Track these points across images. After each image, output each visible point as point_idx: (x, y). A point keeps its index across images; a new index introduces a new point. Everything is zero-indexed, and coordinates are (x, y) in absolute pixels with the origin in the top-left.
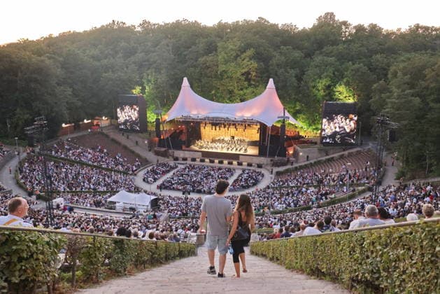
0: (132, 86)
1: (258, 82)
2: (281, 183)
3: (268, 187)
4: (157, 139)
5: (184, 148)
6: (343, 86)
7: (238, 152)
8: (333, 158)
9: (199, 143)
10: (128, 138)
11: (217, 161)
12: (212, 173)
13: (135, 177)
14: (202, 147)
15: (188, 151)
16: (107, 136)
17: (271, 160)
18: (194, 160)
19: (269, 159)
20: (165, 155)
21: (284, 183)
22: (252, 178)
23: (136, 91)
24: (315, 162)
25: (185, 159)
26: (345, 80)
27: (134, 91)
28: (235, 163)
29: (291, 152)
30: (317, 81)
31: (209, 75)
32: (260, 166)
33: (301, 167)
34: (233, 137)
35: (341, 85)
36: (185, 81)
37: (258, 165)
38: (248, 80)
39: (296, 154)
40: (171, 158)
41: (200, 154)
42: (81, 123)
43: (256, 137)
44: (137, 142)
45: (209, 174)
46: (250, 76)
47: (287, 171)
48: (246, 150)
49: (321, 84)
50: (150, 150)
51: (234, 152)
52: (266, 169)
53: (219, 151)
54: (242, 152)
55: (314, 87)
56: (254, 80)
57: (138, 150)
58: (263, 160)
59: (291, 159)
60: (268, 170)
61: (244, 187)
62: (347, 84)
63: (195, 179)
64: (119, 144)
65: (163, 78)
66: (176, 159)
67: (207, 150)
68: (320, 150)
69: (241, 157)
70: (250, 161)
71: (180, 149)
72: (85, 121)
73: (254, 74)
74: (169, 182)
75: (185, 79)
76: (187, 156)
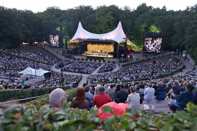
0: (56, 27)
1: (113, 26)
2: (125, 69)
3: (118, 71)
4: (66, 50)
5: (79, 54)
6: (154, 26)
7: (103, 56)
8: (150, 58)
9: (86, 52)
10: (54, 50)
11: (93, 60)
12: (90, 64)
13: (52, 66)
14: (87, 54)
15: (80, 56)
16: (44, 49)
17: (119, 60)
18: (83, 59)
19: (118, 60)
20: (69, 57)
21: (126, 69)
22: (110, 67)
23: (58, 29)
24: (141, 61)
25: (79, 59)
26: (155, 23)
27: (57, 29)
28: (102, 61)
29: (129, 57)
30: (141, 24)
31: (91, 23)
32: (114, 63)
33: (134, 63)
34: (102, 51)
35: (153, 25)
36: (80, 24)
37: (113, 62)
38: (109, 25)
39: (131, 57)
40: (72, 59)
41: (86, 57)
42: (33, 43)
43: (112, 51)
44: (57, 52)
45: (89, 65)
46: (110, 24)
47: (127, 64)
48: (107, 55)
49: (143, 26)
50: (63, 55)
51: (102, 56)
52: (117, 64)
53: (94, 56)
54: (105, 56)
55: (140, 28)
56: (112, 25)
57: (57, 55)
58: (115, 60)
59: (129, 60)
60: (118, 64)
61: (105, 71)
62: (156, 25)
63: (81, 67)
64: (49, 52)
65: (70, 23)
66: (75, 59)
67: (89, 55)
68: (143, 55)
69: (105, 58)
70: (109, 61)
71: (77, 55)
72: (35, 43)
73: (112, 22)
74: (68, 68)
75: (80, 23)
76: (80, 58)
